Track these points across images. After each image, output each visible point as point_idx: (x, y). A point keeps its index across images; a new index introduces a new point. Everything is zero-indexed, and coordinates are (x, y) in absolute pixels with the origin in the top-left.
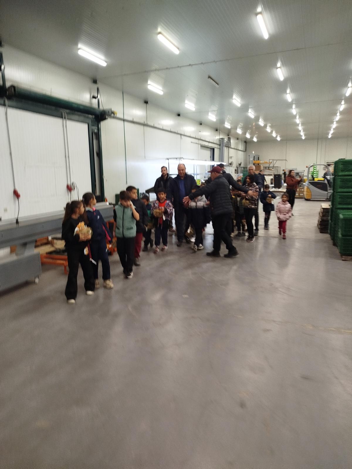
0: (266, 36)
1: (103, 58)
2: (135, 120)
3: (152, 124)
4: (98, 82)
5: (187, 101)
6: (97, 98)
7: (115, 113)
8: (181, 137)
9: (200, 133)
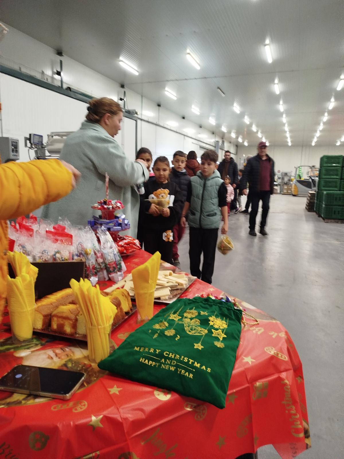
0: (270, 61)
1: (136, 68)
2: (150, 120)
3: (162, 125)
4: (125, 87)
5: (193, 106)
6: (123, 99)
7: (138, 113)
8: (184, 138)
9: (199, 135)
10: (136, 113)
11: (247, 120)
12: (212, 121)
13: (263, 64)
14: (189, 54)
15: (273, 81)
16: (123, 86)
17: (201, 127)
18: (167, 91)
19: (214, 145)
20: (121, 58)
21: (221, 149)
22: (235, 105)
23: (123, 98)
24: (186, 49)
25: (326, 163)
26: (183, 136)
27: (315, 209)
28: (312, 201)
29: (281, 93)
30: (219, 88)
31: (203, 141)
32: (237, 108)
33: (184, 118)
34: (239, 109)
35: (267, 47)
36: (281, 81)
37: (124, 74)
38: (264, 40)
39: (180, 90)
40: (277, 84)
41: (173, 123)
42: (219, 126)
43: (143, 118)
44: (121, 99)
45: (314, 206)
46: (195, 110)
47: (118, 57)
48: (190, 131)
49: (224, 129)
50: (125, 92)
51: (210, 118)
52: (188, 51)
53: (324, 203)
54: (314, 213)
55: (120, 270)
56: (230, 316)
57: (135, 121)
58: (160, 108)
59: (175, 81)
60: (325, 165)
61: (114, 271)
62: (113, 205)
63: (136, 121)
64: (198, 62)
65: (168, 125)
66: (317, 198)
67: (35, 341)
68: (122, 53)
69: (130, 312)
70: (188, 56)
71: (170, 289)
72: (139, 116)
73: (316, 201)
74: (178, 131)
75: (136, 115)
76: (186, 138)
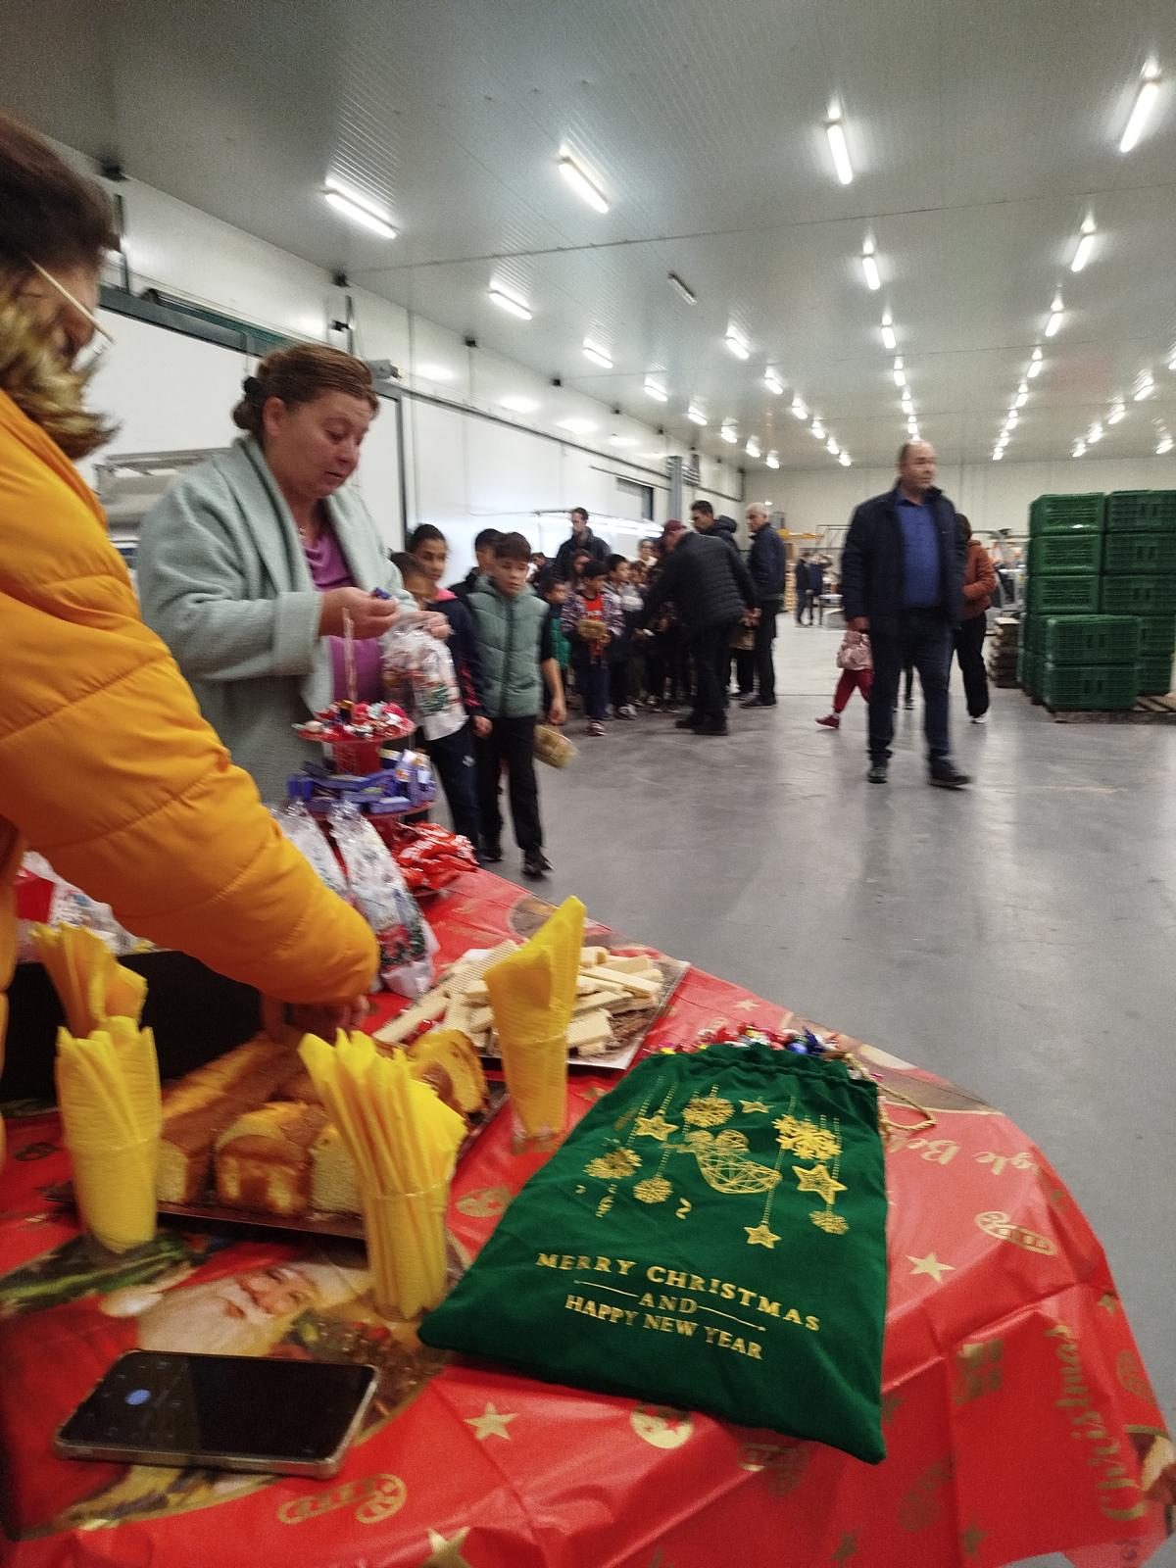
0: (845, 176)
1: (386, 217)
2: (442, 396)
3: (484, 409)
4: (348, 282)
5: (588, 342)
6: (346, 326)
7: (400, 373)
8: (563, 450)
9: (613, 439)
10: (395, 375)
11: (773, 383)
12: (655, 391)
13: (822, 188)
14: (567, 160)
15: (855, 247)
16: (340, 280)
17: (617, 412)
18: (497, 292)
19: (664, 471)
20: (331, 182)
21: (689, 484)
22: (732, 330)
23: (343, 321)
24: (557, 146)
25: (1050, 522)
26: (557, 445)
27: (1019, 679)
28: (1007, 650)
29: (886, 287)
30: (673, 276)
31: (624, 459)
32: (738, 343)
33: (557, 383)
34: (745, 346)
35: (834, 132)
36: (882, 246)
37: (343, 235)
38: (824, 108)
39: (539, 286)
40: (870, 256)
41: (521, 402)
42: (678, 406)
43: (419, 388)
44: (339, 326)
45: (1015, 667)
46: (596, 353)
47: (322, 179)
48: (583, 425)
49: (697, 416)
50: (350, 303)
51: (649, 381)
52: (564, 151)
53: (1050, 657)
54: (1018, 692)
55: (419, 953)
56: (840, 1107)
57: (393, 402)
58: (473, 349)
59: (522, 257)
60: (1047, 529)
61: (399, 957)
62: (373, 723)
63: (396, 400)
64: (601, 188)
65: (503, 408)
66: (1026, 640)
67: (168, 1252)
68: (336, 166)
69: (485, 1110)
70: (564, 168)
71: (608, 1014)
72: (405, 384)
73: (1021, 651)
74: (540, 429)
75: (393, 380)
76: (569, 450)
